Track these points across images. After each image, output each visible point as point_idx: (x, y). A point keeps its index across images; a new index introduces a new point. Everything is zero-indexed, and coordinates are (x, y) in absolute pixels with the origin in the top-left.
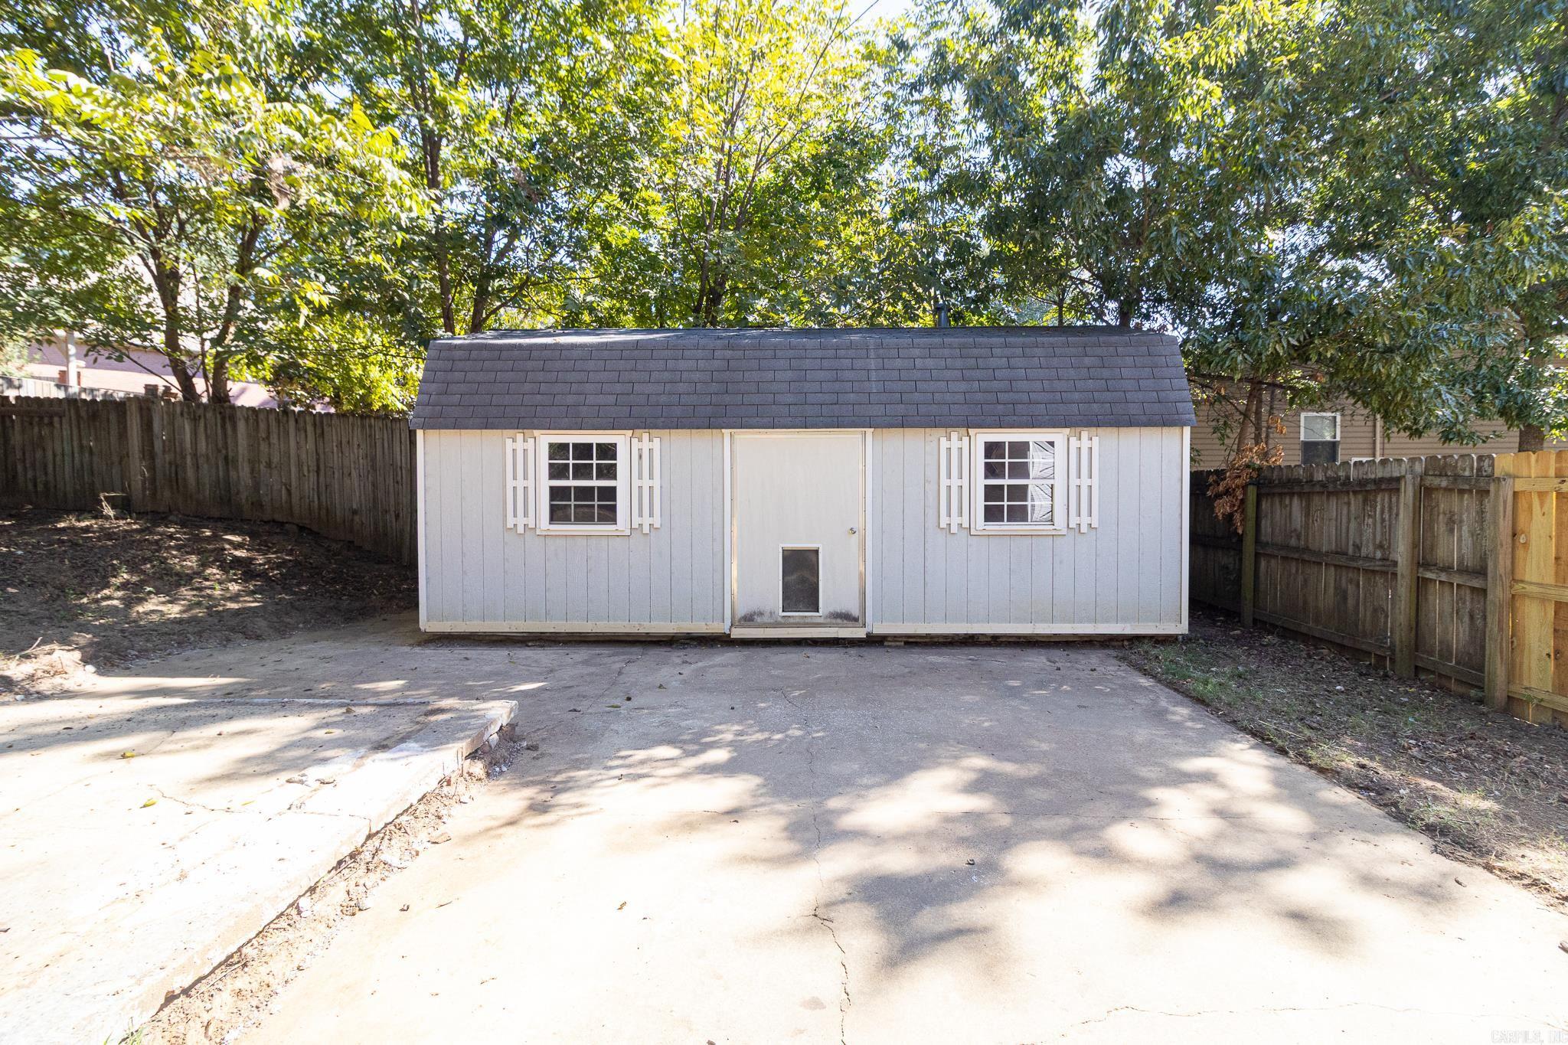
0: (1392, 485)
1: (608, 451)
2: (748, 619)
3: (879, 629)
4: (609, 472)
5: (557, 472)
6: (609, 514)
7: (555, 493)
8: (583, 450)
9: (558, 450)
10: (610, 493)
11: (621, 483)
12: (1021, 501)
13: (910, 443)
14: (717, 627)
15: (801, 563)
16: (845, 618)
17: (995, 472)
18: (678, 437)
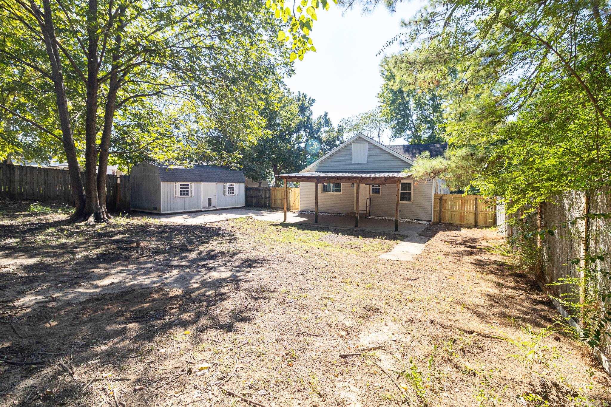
0: (263, 190)
1: (188, 185)
2: (204, 208)
3: (218, 208)
4: (188, 188)
5: (181, 188)
6: (187, 194)
7: (181, 191)
8: (184, 185)
9: (181, 185)
10: (188, 191)
11: (189, 190)
12: (231, 191)
13: (221, 184)
14: (200, 209)
15: (210, 200)
16: (214, 207)
17: (229, 188)
18: (196, 183)
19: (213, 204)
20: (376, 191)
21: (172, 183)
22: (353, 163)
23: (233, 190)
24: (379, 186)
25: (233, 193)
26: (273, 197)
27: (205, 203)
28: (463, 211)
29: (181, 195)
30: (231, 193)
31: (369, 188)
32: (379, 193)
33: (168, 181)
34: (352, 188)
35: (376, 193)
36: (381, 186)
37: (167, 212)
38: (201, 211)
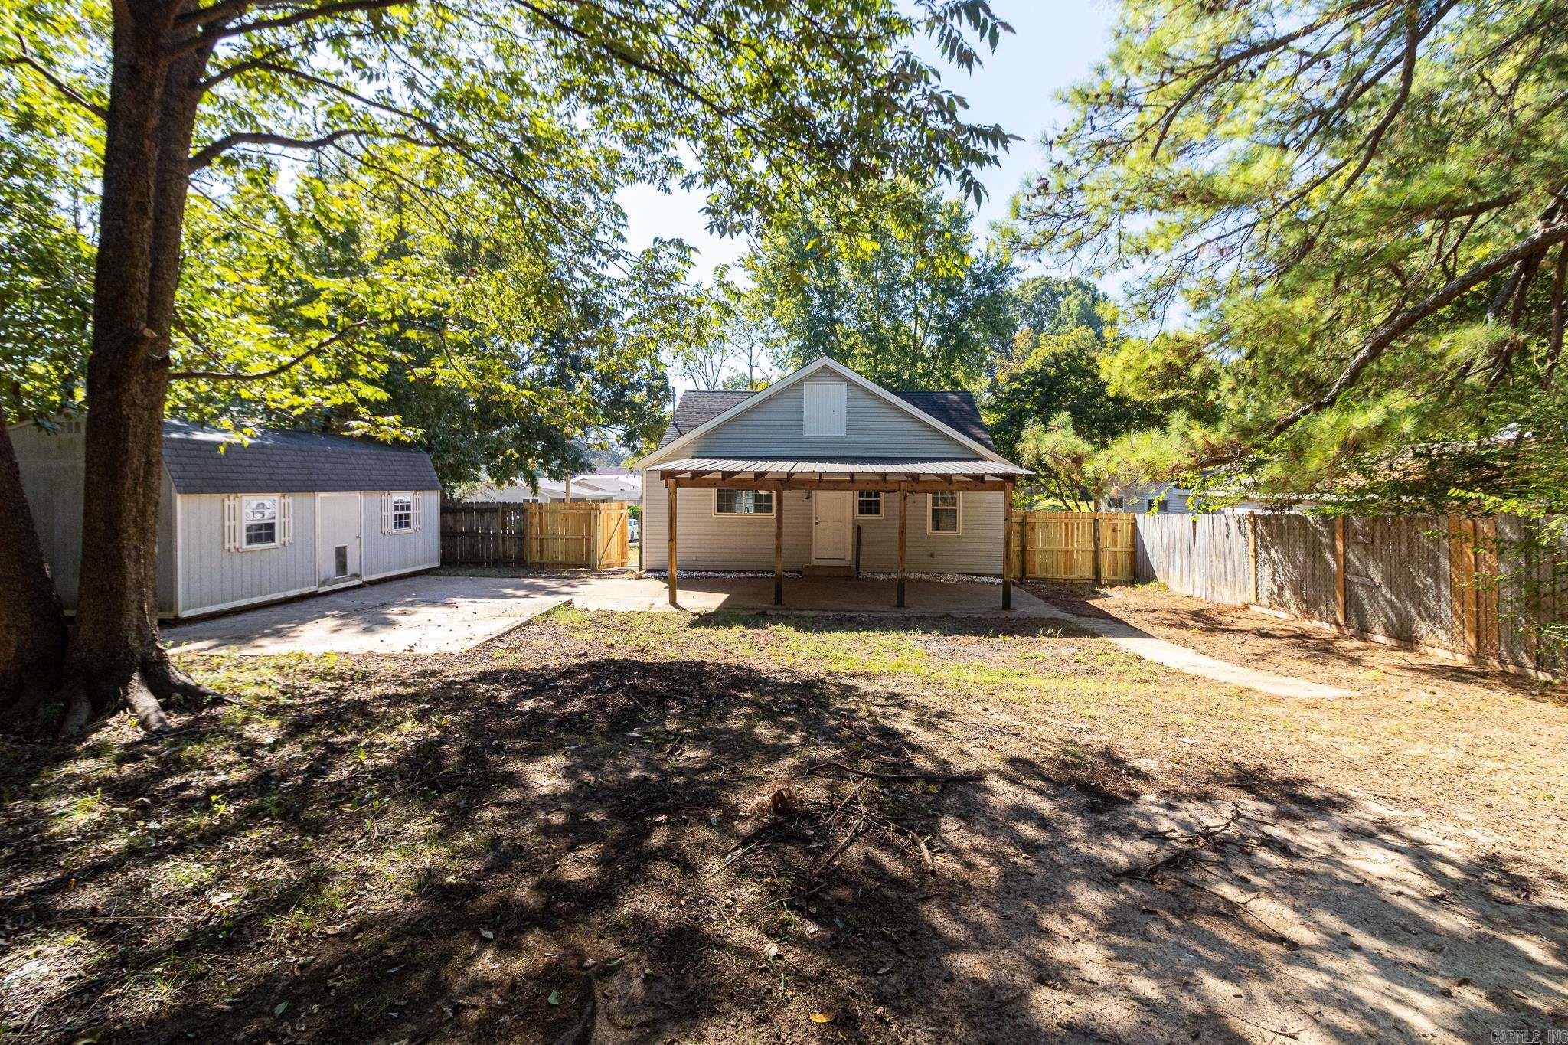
3: (367, 579)
4: (271, 515)
6: (271, 538)
7: (249, 527)
10: (271, 526)
11: (277, 521)
12: (402, 521)
13: (374, 497)
14: (313, 589)
15: (341, 553)
16: (356, 576)
17: (396, 508)
18: (298, 496)
19: (352, 566)
20: (869, 506)
21: (217, 497)
22: (806, 434)
23: (407, 516)
24: (877, 495)
25: (407, 525)
26: (535, 531)
27: (327, 565)
28: (1069, 549)
29: (249, 541)
30: (401, 525)
31: (849, 499)
32: (877, 512)
33: (201, 490)
34: (806, 502)
35: (869, 512)
36: (882, 495)
37: (200, 611)
38: (314, 595)
